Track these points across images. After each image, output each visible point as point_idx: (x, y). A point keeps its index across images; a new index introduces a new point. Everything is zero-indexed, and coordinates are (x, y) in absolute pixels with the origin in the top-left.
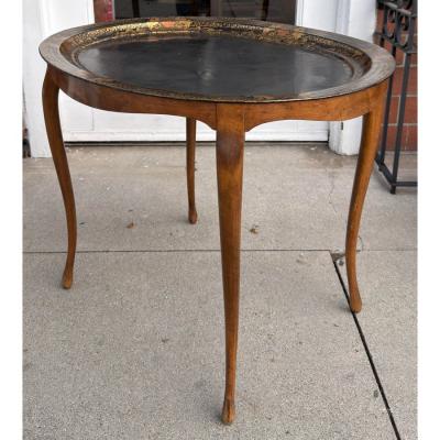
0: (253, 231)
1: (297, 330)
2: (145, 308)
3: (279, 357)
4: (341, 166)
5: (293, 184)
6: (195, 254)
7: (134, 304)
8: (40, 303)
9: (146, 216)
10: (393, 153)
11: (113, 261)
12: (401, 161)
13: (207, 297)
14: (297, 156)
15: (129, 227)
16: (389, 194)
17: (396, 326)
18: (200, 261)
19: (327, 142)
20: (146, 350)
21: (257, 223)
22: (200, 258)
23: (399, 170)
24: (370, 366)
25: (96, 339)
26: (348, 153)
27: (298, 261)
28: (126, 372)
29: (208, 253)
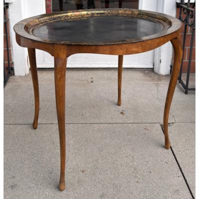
0: (122, 113)
1: (148, 165)
3: (141, 180)
4: (160, 80)
5: (139, 89)
6: (95, 125)
9: (70, 105)
10: (186, 74)
13: (102, 148)
14: (139, 75)
16: (185, 94)
18: (98, 129)
19: (153, 69)
20: (74, 176)
21: (123, 109)
24: (186, 185)
26: (163, 74)
27: (145, 129)
29: (102, 125)
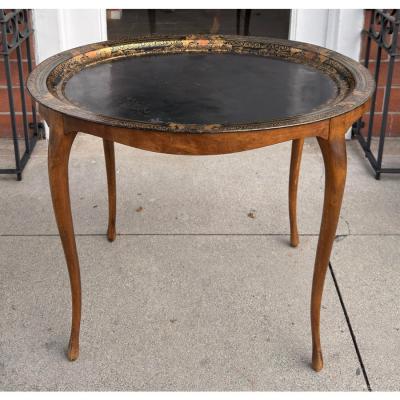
0: (250, 215)
1: (290, 312)
2: (154, 290)
3: (274, 337)
6: (199, 237)
7: (145, 286)
8: (59, 283)
9: (152, 200)
10: (378, 138)
11: (125, 244)
12: (386, 147)
13: (209, 280)
15: (138, 211)
16: (374, 180)
17: (377, 309)
18: (203, 245)
20: (157, 330)
21: (254, 208)
22: (203, 242)
23: (384, 156)
24: (353, 346)
25: (112, 319)
28: (139, 351)
29: (211, 237)
